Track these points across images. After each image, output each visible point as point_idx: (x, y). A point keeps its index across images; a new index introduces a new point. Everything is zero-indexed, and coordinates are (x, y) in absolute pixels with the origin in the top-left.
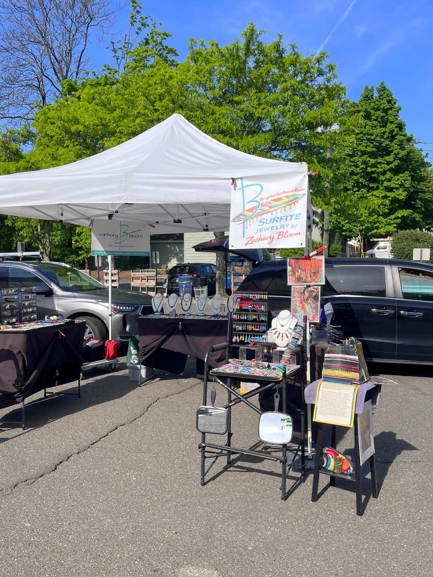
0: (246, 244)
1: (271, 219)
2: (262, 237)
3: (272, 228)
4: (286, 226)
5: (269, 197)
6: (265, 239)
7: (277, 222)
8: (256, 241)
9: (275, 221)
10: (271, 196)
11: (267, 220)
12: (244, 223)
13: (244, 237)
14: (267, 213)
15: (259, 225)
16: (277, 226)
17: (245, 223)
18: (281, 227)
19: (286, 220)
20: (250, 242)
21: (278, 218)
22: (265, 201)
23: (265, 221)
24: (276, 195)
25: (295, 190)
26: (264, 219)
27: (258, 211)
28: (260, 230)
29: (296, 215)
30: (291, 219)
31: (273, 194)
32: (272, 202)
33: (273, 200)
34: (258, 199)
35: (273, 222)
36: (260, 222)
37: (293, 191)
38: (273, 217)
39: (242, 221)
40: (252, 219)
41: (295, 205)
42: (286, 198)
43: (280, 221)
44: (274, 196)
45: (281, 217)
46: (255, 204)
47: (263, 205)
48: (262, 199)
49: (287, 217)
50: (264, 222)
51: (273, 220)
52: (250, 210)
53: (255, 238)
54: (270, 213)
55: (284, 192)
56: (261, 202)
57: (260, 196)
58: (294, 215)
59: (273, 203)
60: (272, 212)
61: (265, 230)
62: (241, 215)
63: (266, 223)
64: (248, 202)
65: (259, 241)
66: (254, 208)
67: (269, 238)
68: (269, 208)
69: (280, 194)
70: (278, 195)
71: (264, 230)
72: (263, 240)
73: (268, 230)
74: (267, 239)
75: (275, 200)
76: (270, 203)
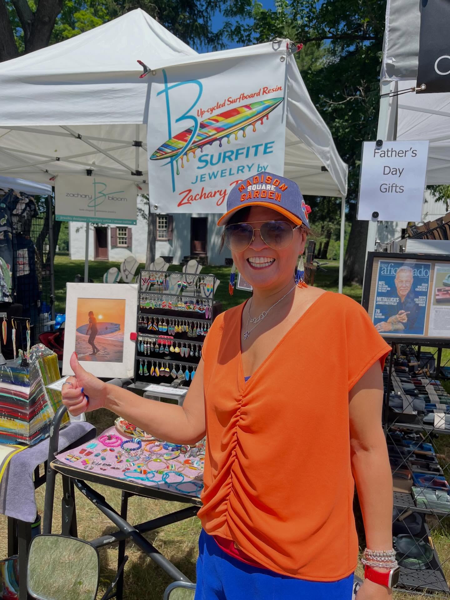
0: (180, 205)
1: (220, 154)
2: (207, 191)
3: (222, 173)
4: (246, 169)
5: (214, 109)
6: (212, 195)
7: (231, 160)
8: (195, 199)
9: (227, 159)
10: (218, 106)
11: (212, 156)
12: (171, 162)
13: (174, 190)
14: (210, 142)
15: (199, 168)
16: (231, 169)
17: (175, 162)
18: (238, 170)
19: (247, 156)
20: (185, 201)
21: (232, 152)
22: (207, 116)
23: (208, 158)
24: (227, 102)
25: (264, 92)
26: (207, 155)
27: (195, 139)
28: (201, 178)
29: (266, 144)
30: (256, 154)
31: (221, 103)
32: (220, 119)
33: (222, 115)
34: (194, 113)
35: (224, 161)
36: (200, 160)
37: (258, 94)
38: (222, 150)
39: (169, 159)
40: (186, 154)
41: (262, 123)
42: (246, 109)
43: (236, 158)
44: (224, 105)
45: (237, 151)
46: (188, 124)
47: (203, 126)
48: (202, 113)
49: (248, 148)
50: (206, 162)
51: (224, 157)
52: (181, 136)
53: (193, 194)
54: (218, 142)
55: (243, 97)
56: (200, 120)
57: (197, 107)
58: (262, 145)
59: (224, 122)
60: (220, 139)
61: (210, 178)
62: (165, 145)
63: (212, 164)
64: (177, 121)
65: (201, 198)
66: (189, 131)
67: (218, 194)
68: (214, 132)
69: (234, 101)
70: (231, 102)
71: (207, 177)
72: (208, 197)
73: (215, 177)
74: (214, 196)
75: (227, 115)
76: (217, 121)
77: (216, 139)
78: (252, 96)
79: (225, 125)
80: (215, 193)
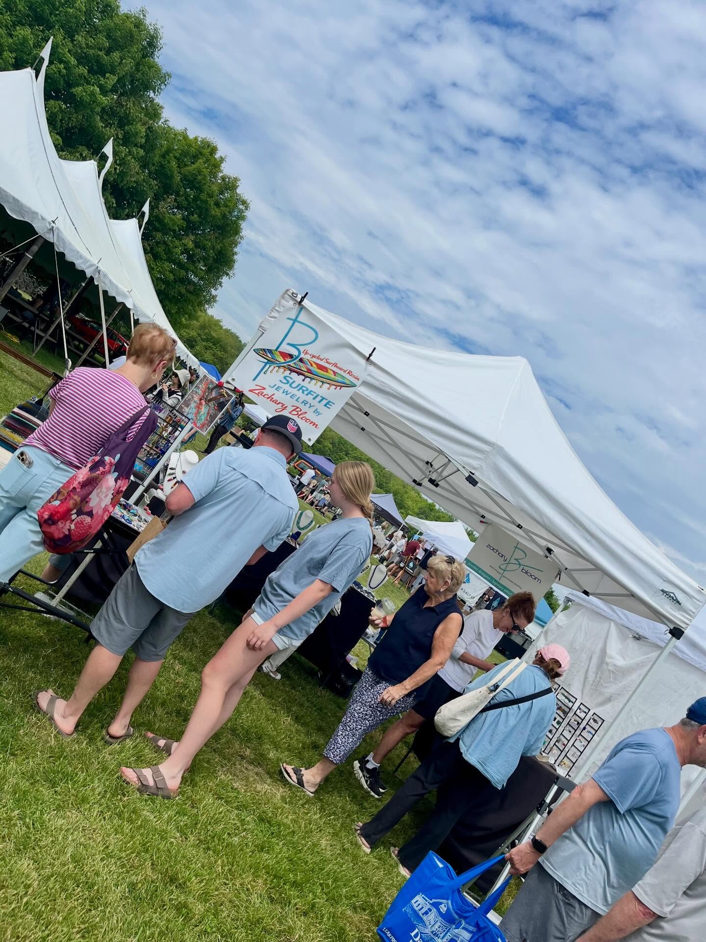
0: (251, 391)
1: (299, 385)
2: (275, 397)
3: (292, 395)
4: (308, 405)
5: (315, 357)
6: (276, 402)
7: (303, 392)
8: (264, 396)
9: (301, 391)
11: (294, 382)
12: (266, 364)
13: (254, 380)
14: (299, 374)
15: (281, 381)
16: (299, 398)
17: (268, 365)
18: (303, 402)
19: (314, 399)
20: (257, 392)
21: (307, 390)
22: (307, 357)
23: (291, 381)
24: (325, 360)
25: (349, 373)
26: (292, 379)
27: (291, 364)
28: (278, 388)
29: (329, 402)
30: (319, 402)
31: (322, 357)
32: (314, 365)
33: (316, 364)
34: (302, 349)
35: (298, 390)
36: (285, 378)
37: (345, 371)
38: (303, 384)
39: (266, 361)
40: (279, 367)
41: (335, 389)
42: (332, 373)
43: (307, 395)
44: (322, 360)
45: (311, 391)
46: (294, 352)
47: (301, 360)
48: (306, 353)
49: (318, 395)
50: (288, 382)
51: (300, 388)
52: (285, 355)
53: (265, 392)
54: (303, 377)
55: (336, 365)
56: (302, 356)
58: (327, 400)
59: (315, 369)
60: (306, 377)
61: (283, 393)
62: (270, 351)
63: (290, 386)
64: (288, 344)
65: (268, 398)
66: (291, 356)
67: (280, 405)
68: (306, 370)
69: (329, 363)
70: (327, 362)
71: (282, 390)
72: (273, 401)
73: (286, 395)
74: (278, 404)
75: (320, 367)
76: (312, 365)
77: (303, 375)
78: (341, 369)
79: (314, 371)
80: (279, 403)
